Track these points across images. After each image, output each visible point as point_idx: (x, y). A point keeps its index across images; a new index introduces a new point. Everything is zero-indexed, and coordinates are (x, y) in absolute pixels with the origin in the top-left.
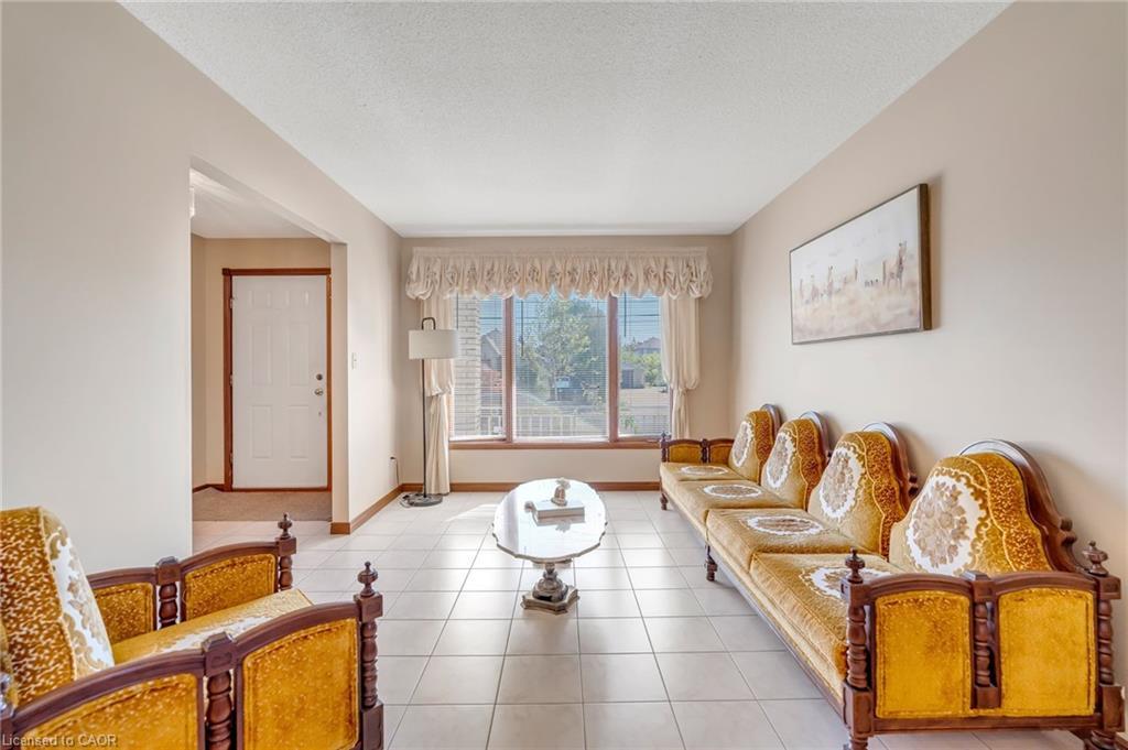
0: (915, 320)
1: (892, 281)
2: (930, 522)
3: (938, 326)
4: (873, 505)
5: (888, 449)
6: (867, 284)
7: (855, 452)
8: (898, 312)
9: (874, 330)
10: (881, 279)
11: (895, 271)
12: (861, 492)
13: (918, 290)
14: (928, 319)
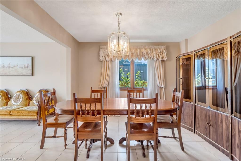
0: (31, 74)
1: (26, 69)
2: (38, 99)
3: (34, 75)
4: (26, 100)
5: (26, 92)
6: (20, 68)
7: (21, 93)
8: (27, 73)
9: (22, 75)
10: (23, 67)
11: (27, 67)
12: (23, 99)
13: (31, 71)
14: (33, 75)
